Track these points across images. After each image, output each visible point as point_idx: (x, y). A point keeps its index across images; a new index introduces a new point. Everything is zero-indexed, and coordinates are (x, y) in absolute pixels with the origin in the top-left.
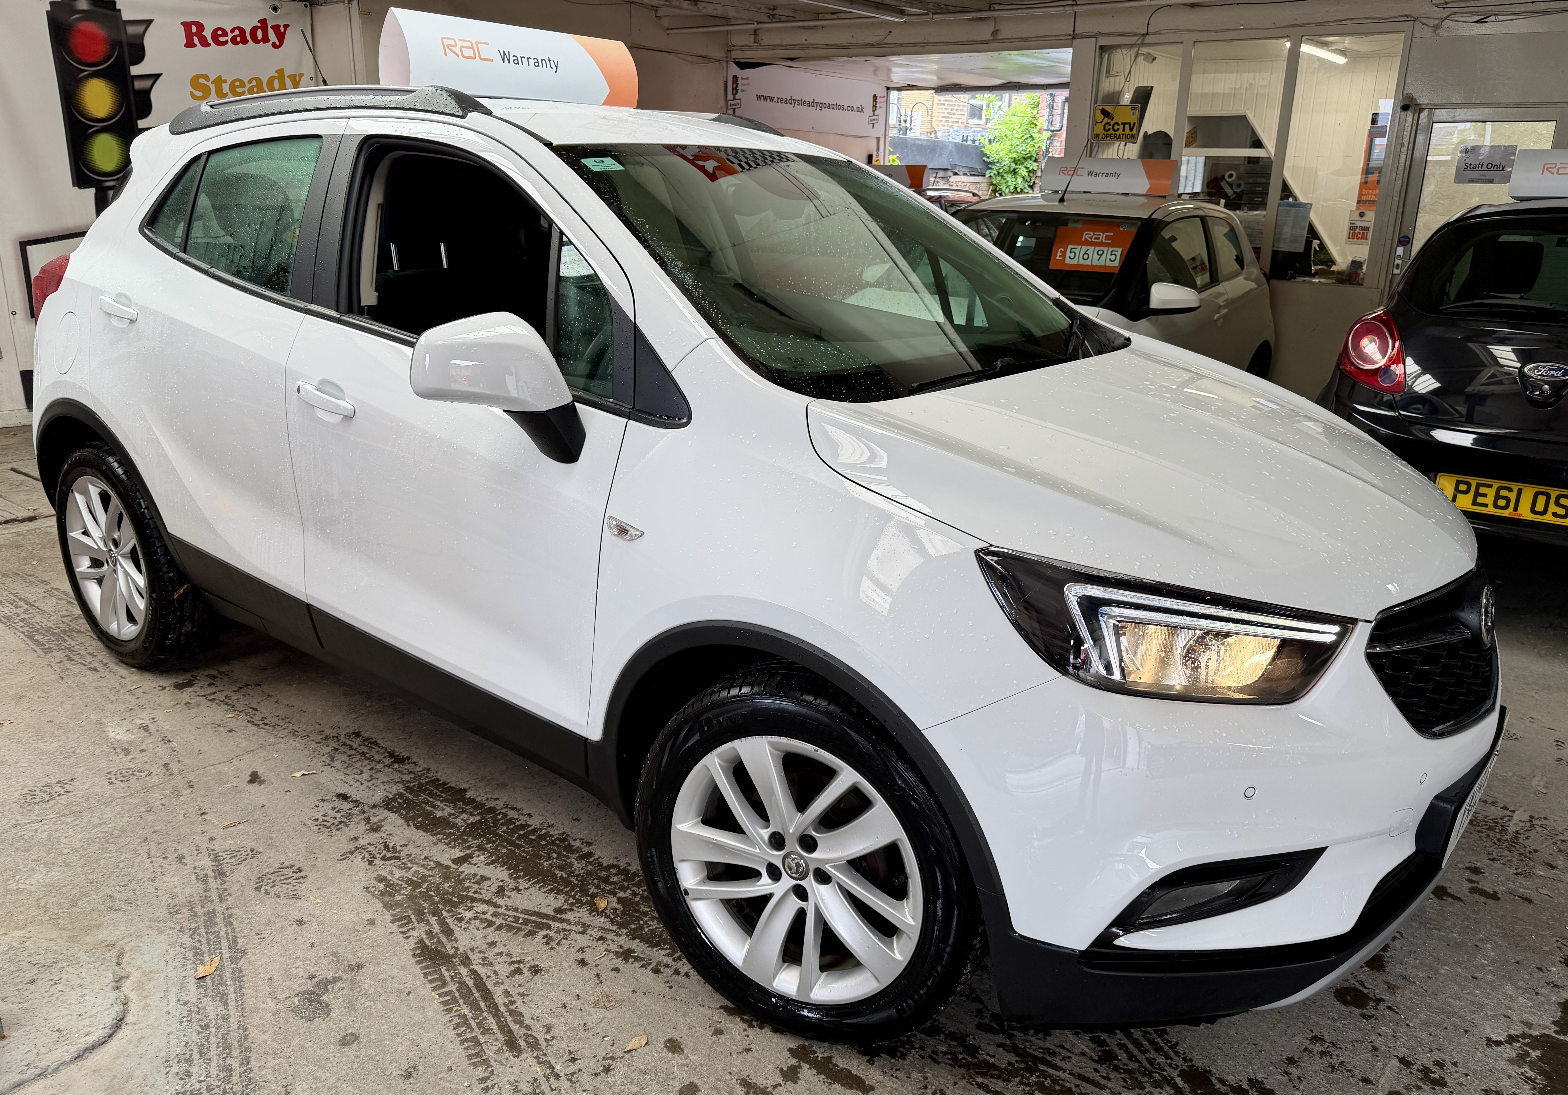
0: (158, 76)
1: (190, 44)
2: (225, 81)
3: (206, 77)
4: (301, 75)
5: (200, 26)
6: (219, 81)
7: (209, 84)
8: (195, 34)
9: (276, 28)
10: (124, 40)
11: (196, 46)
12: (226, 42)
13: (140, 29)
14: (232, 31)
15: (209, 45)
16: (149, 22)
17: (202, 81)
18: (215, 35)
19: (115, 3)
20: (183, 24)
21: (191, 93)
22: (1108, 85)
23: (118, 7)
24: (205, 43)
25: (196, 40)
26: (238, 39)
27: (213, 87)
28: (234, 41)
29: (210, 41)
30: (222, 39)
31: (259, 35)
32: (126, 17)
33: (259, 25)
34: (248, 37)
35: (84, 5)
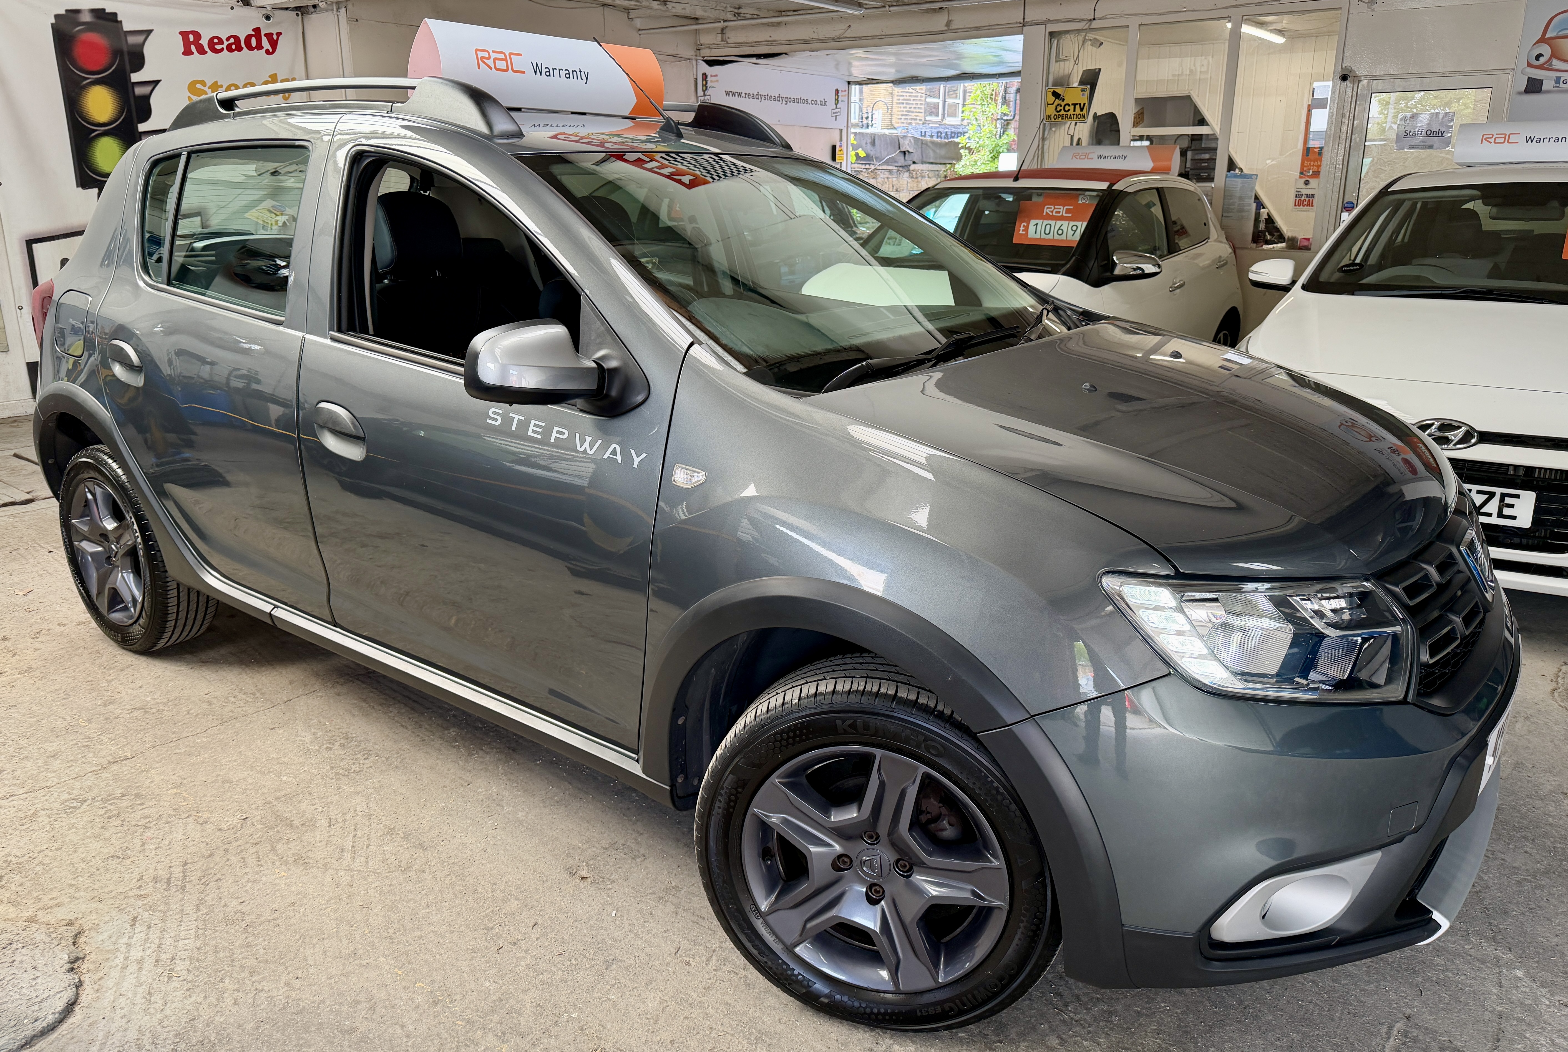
1: (187, 52)
2: (221, 86)
3: (203, 83)
5: (197, 36)
6: (216, 86)
7: (206, 89)
8: (192, 43)
9: (269, 36)
11: (193, 53)
12: (223, 49)
13: (139, 39)
14: (228, 39)
15: (206, 52)
17: (199, 86)
18: (211, 43)
19: (115, 14)
20: (181, 33)
22: (1058, 69)
23: (119, 19)
24: (202, 51)
25: (193, 48)
26: (234, 47)
27: (209, 92)
28: (230, 49)
29: (207, 48)
30: (218, 47)
31: (254, 42)
32: (127, 27)
33: (253, 33)
34: (243, 45)
35: (87, 18)
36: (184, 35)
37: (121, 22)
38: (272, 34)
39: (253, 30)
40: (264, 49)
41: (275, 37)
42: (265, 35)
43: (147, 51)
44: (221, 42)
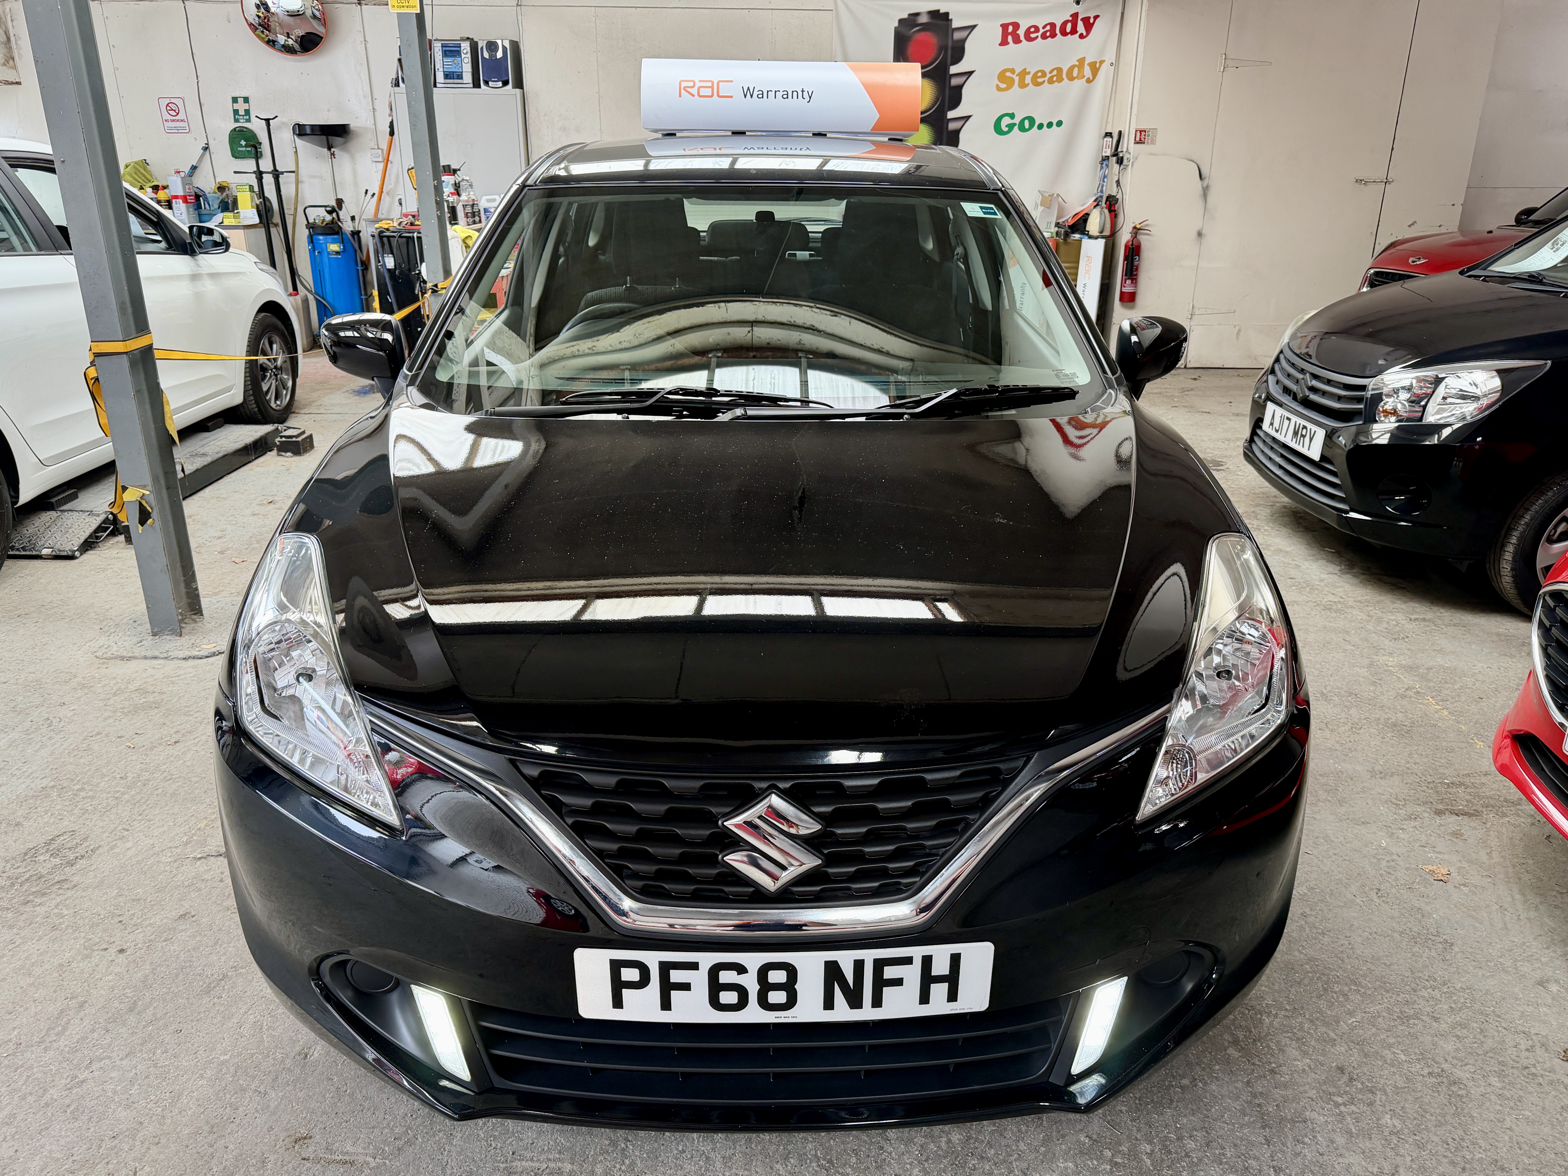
0: (970, 73)
1: (1004, 43)
2: (1029, 73)
3: (1012, 71)
4: (1102, 62)
5: (1016, 26)
6: (1024, 73)
7: (1014, 76)
8: (1010, 34)
9: (1086, 20)
10: (950, 44)
11: (1008, 43)
12: (1037, 37)
13: (963, 34)
14: (1044, 27)
15: (1021, 41)
16: (974, 27)
17: (1008, 74)
18: (1028, 33)
19: (947, 14)
20: (1001, 25)
21: (997, 85)
23: (950, 18)
24: (1017, 40)
25: (1010, 38)
26: (1048, 34)
27: (1017, 79)
28: (1044, 37)
29: (1022, 38)
30: (1033, 36)
31: (1069, 28)
32: (955, 25)
33: (1070, 19)
34: (1058, 31)
35: (924, 19)
36: (1005, 26)
37: (951, 20)
38: (1089, 18)
39: (1071, 16)
41: (1092, 21)
42: (1082, 20)
43: (968, 45)
44: (1037, 29)
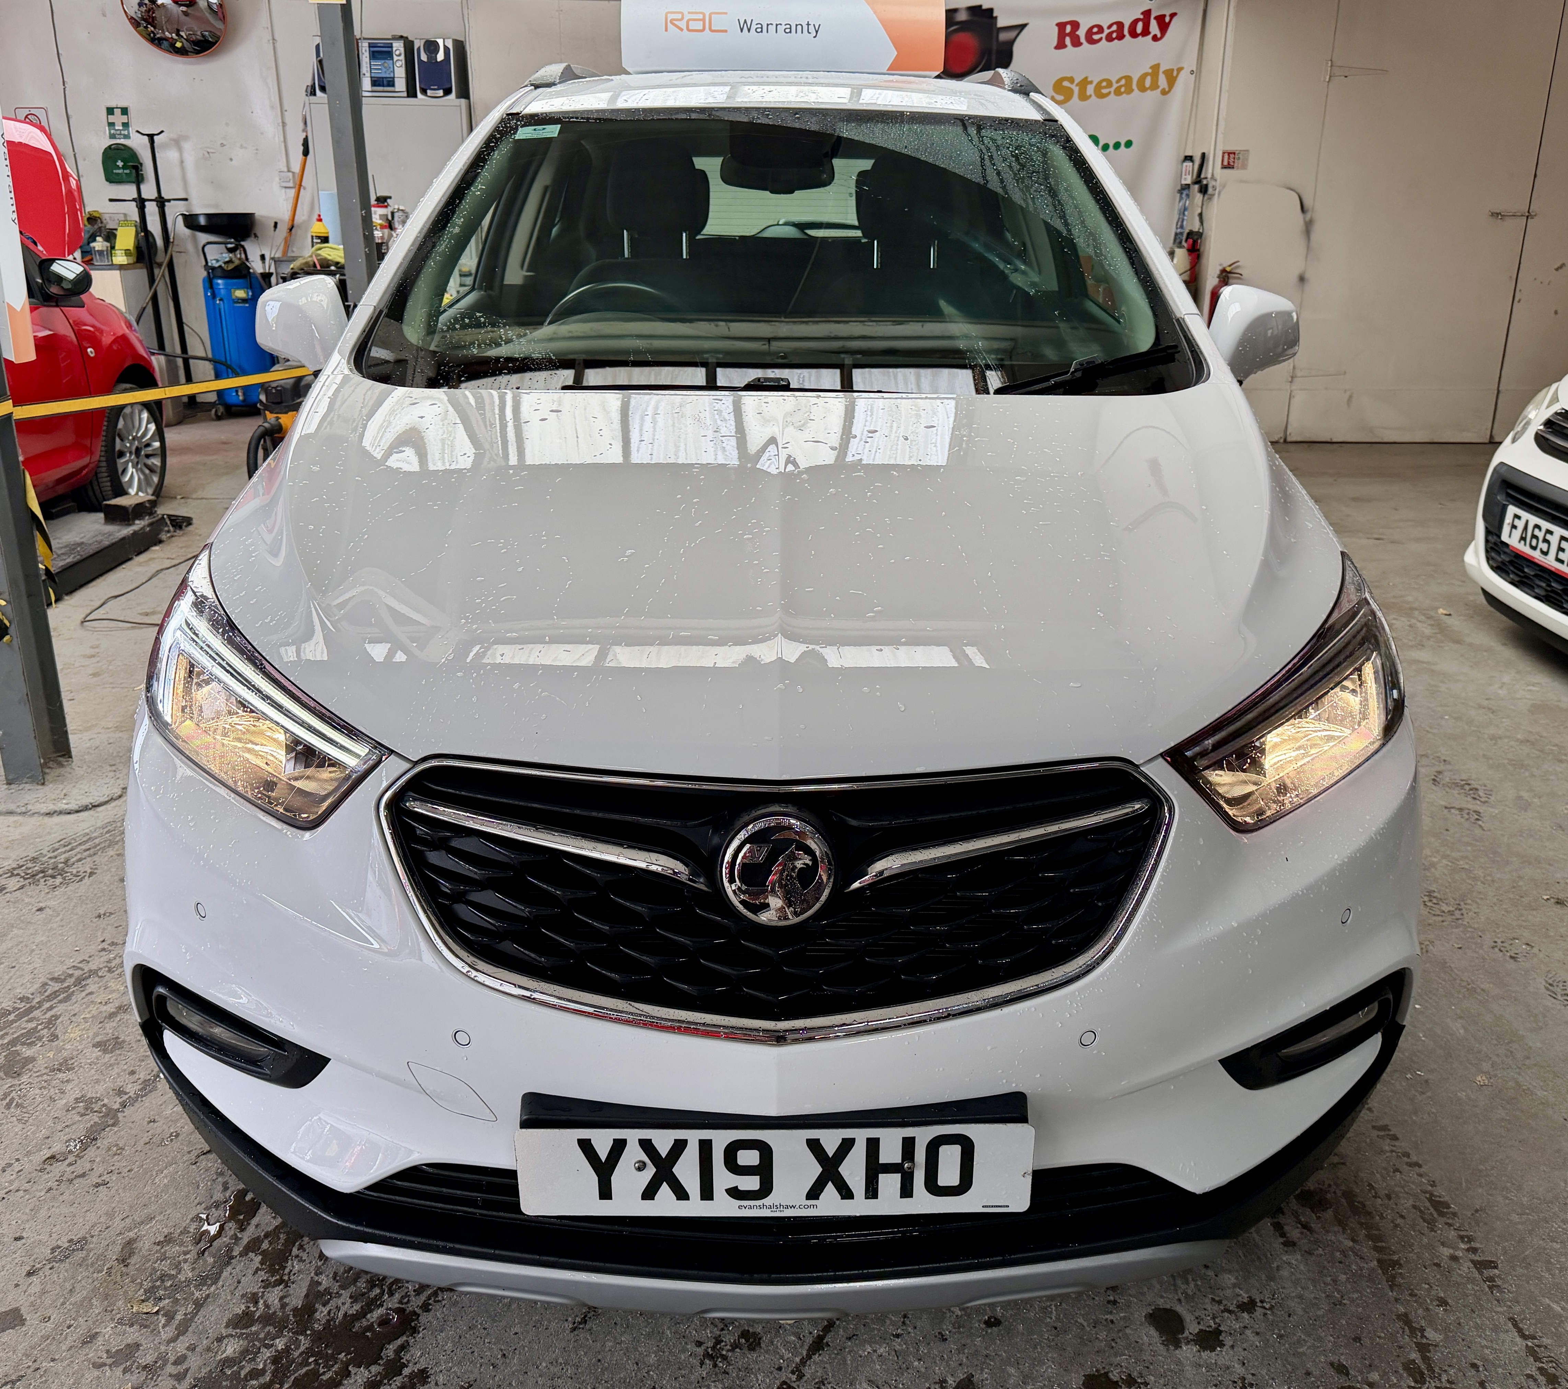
1: (1061, 45)
2: (1091, 82)
3: (1071, 80)
4: (1180, 70)
5: (1075, 25)
6: (1085, 83)
7: (1073, 87)
8: (1068, 35)
9: (1160, 19)
10: (994, 47)
11: (1065, 46)
12: (1101, 39)
13: (1012, 35)
14: (1110, 27)
15: (1081, 44)
16: (1023, 26)
17: (1066, 84)
18: (1089, 33)
19: (991, 10)
20: (1058, 25)
23: (995, 15)
25: (1068, 40)
26: (1114, 35)
27: (1076, 90)
28: (1109, 38)
29: (1083, 39)
30: (1096, 37)
31: (1139, 28)
32: (1001, 23)
33: (1142, 17)
34: (1126, 32)
35: (962, 17)
36: (1061, 26)
37: (996, 18)
38: (1164, 16)
39: (1142, 13)
40: (1150, 36)
41: (1167, 19)
42: (1156, 18)
43: (1017, 48)
44: (1101, 29)
